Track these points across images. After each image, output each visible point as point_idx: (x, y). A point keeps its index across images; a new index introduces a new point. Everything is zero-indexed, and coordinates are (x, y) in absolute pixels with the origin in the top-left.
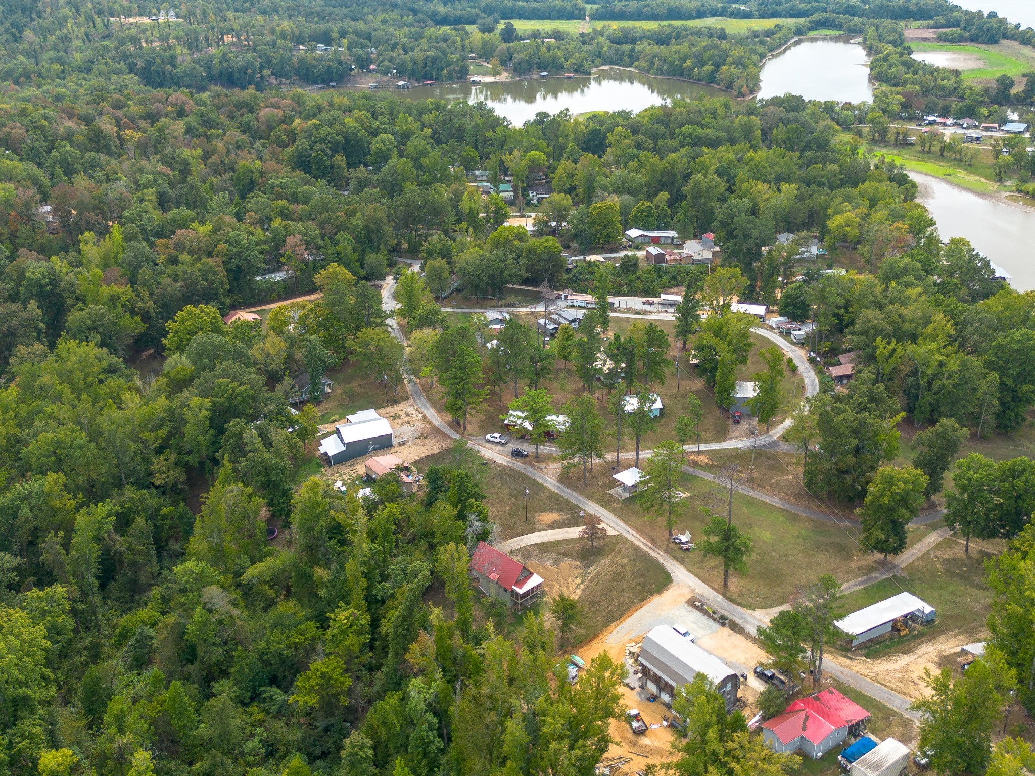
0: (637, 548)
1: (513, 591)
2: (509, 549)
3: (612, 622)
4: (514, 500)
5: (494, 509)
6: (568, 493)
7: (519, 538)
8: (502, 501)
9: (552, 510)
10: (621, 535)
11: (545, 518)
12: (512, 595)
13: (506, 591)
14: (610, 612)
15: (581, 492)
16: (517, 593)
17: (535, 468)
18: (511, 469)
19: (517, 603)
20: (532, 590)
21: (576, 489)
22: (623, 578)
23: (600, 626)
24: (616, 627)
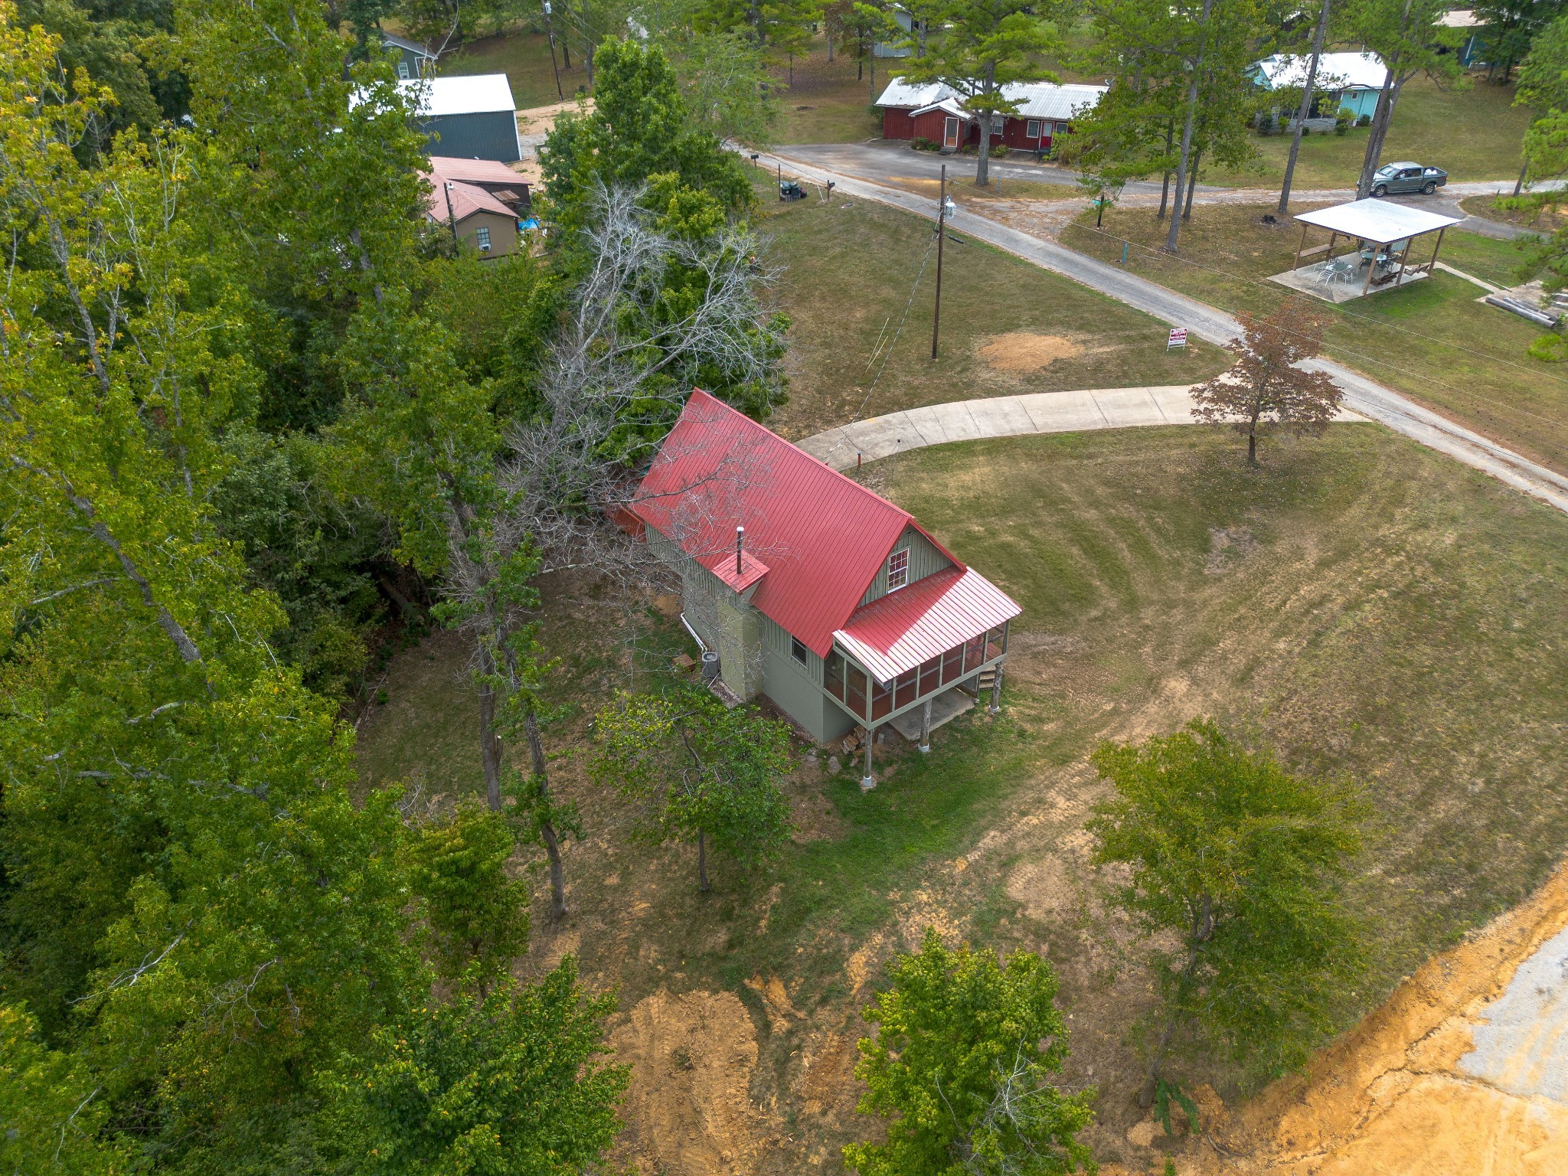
0: (1479, 485)
1: (835, 657)
2: (849, 458)
3: (1481, 909)
4: (887, 292)
5: (803, 315)
6: (1105, 278)
7: (899, 415)
8: (841, 294)
9: (1042, 324)
10: (1378, 427)
11: (1017, 351)
12: (832, 682)
13: (800, 652)
14: (1445, 834)
15: (1159, 276)
16: (859, 675)
17: (972, 208)
18: (887, 209)
19: (852, 728)
20: (951, 662)
21: (1137, 267)
22: (1465, 623)
23: (1396, 930)
24: (1516, 950)
